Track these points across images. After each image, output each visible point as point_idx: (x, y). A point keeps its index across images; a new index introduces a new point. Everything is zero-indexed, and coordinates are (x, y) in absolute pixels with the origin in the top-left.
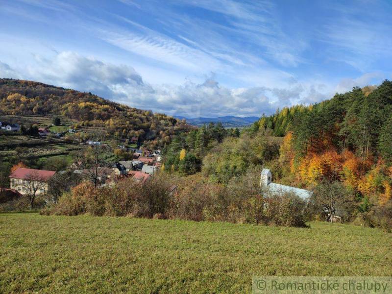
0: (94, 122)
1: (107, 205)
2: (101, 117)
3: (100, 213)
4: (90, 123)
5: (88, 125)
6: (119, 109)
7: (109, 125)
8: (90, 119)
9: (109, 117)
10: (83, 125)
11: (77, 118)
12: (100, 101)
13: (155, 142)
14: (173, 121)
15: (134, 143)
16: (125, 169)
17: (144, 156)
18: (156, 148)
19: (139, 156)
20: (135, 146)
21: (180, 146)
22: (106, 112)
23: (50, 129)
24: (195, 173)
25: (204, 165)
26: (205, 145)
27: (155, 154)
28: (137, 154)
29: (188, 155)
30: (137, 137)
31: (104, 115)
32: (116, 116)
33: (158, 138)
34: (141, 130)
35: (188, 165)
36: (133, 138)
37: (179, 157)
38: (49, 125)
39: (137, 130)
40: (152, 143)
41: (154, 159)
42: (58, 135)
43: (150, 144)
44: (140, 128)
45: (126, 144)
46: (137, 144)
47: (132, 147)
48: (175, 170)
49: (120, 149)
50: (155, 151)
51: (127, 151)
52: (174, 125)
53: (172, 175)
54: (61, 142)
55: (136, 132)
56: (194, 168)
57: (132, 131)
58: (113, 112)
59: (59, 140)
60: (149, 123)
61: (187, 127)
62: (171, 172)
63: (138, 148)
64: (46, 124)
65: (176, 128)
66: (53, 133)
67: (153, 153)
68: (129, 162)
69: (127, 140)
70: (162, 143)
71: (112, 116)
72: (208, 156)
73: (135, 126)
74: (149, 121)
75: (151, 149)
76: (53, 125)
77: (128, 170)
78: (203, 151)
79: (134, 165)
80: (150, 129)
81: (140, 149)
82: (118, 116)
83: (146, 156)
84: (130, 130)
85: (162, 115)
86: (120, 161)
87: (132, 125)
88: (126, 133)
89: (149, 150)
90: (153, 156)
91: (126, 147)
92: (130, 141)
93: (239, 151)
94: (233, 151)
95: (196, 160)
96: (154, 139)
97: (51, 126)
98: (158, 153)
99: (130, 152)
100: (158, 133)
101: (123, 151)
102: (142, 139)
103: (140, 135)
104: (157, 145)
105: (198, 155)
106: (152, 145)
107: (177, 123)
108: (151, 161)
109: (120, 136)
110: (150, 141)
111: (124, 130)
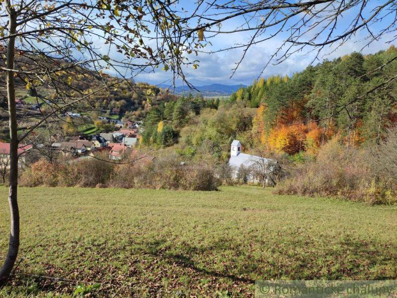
6: (99, 78)
13: (137, 113)
14: (157, 91)
15: (115, 114)
16: (105, 141)
17: (126, 127)
18: (138, 119)
19: (121, 127)
20: (116, 117)
21: (158, 118)
22: (85, 82)
23: (26, 101)
24: (172, 145)
25: (181, 137)
26: (183, 117)
27: (137, 126)
28: (118, 125)
29: (165, 127)
30: (118, 107)
31: (82, 86)
32: (95, 86)
33: (140, 108)
34: (123, 101)
35: (166, 137)
36: (115, 109)
37: (157, 129)
38: (24, 95)
39: (118, 101)
40: (134, 114)
41: (136, 130)
42: (34, 106)
43: (132, 115)
44: (121, 99)
45: (107, 115)
46: (119, 115)
47: (114, 118)
48: (154, 142)
49: (101, 121)
50: (137, 122)
51: (109, 122)
52: (157, 95)
53: (151, 147)
54: (37, 114)
55: (118, 103)
56: (171, 140)
57: (113, 102)
58: (92, 82)
59: (36, 112)
60: (131, 93)
61: (170, 97)
62: (149, 145)
63: (120, 119)
64: (20, 94)
65: (159, 97)
66: (28, 104)
67: (135, 125)
68: (110, 134)
69: (108, 111)
70: (144, 114)
71: (91, 86)
72: (186, 128)
73: (116, 96)
74: (130, 91)
75: (133, 120)
76: (28, 95)
77: (109, 142)
78: (181, 122)
79: (115, 137)
80: (132, 99)
81: (122, 120)
82: (98, 86)
83: (128, 127)
84: (111, 100)
85: (145, 85)
86: (101, 133)
87: (113, 95)
88: (107, 103)
89: (131, 122)
90: (135, 128)
91: (107, 118)
92: (111, 112)
93: (215, 123)
94: (209, 123)
95: (173, 132)
96: (136, 109)
97: (26, 97)
98: (140, 124)
99: (111, 124)
100: (140, 103)
101: (104, 123)
102: (124, 109)
103: (122, 106)
104: (140, 116)
105: (176, 127)
106: (134, 116)
107: (160, 93)
108: (133, 132)
109: (101, 107)
110: (133, 111)
111: (105, 101)
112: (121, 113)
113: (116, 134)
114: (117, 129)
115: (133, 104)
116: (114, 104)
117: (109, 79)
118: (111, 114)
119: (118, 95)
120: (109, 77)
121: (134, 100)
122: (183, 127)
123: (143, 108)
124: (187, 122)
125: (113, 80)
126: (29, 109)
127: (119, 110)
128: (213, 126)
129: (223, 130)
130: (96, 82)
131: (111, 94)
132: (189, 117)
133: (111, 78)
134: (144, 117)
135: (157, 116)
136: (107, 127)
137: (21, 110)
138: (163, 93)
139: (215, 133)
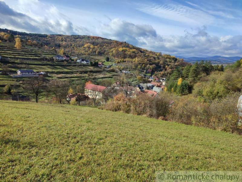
0: (127, 59)
1: (132, 108)
2: (131, 57)
3: (128, 112)
4: (125, 60)
5: (123, 61)
6: (141, 52)
7: (135, 61)
8: (125, 58)
9: (135, 57)
10: (121, 61)
11: (118, 57)
12: (131, 46)
13: (162, 73)
14: (175, 60)
15: (149, 73)
16: (143, 88)
17: (155, 81)
18: (162, 77)
19: (152, 81)
20: (149, 75)
21: (178, 76)
22: (134, 54)
23: (104, 63)
24: (187, 94)
25: (194, 89)
26: (196, 76)
27: (161, 80)
28: (150, 79)
29: (183, 82)
30: (151, 69)
31: (132, 56)
32: (139, 56)
33: (164, 70)
34: (154, 65)
35: (183, 88)
36: (149, 70)
37: (177, 83)
38: (103, 61)
39: (151, 65)
40: (160, 74)
41: (161, 83)
42: (108, 67)
43: (159, 74)
44: (153, 64)
45: (144, 73)
46: (151, 73)
47: (148, 75)
48: (174, 91)
49: (140, 76)
50: (162, 78)
51: (145, 77)
52: (175, 62)
53: (172, 94)
54: (109, 71)
55: (151, 66)
56: (187, 91)
57: (148, 65)
58: (138, 53)
59: (108, 70)
60: (159, 60)
61: (184, 63)
62: (171, 93)
63: (151, 76)
64: (102, 60)
65: (176, 64)
66: (105, 65)
67: (160, 80)
68: (145, 84)
69: (145, 71)
70: (166, 73)
71: (137, 56)
72: (198, 84)
73: (150, 62)
74: (159, 59)
75: (159, 77)
76: (105, 61)
77: (144, 89)
78: (194, 80)
79: (148, 86)
80: (159, 64)
81: (152, 77)
82: (140, 56)
83: (156, 81)
84: (147, 65)
85: (168, 56)
86: (140, 83)
87: (148, 62)
88: (145, 66)
89: (158, 78)
90: (160, 82)
91: (144, 75)
92: (147, 71)
93: (222, 81)
94: (218, 81)
95: (189, 86)
96: (161, 71)
97: (104, 62)
98: (163, 79)
99: (146, 79)
100: (164, 67)
101: (142, 78)
102: (154, 70)
103: (153, 68)
104: (163, 75)
105: (191, 83)
106: (160, 75)
107: (177, 61)
108: (159, 84)
109: (141, 68)
110: (159, 72)
111: (144, 65)
112: (152, 73)
113: (149, 85)
114: (150, 82)
115: (160, 67)
116: (149, 67)
117: (147, 52)
118: (146, 73)
119: (151, 62)
120: (147, 51)
121: (161, 65)
122: (196, 83)
123: (166, 70)
124: (199, 80)
125: (149, 53)
126: (105, 68)
127: (151, 71)
128: (221, 84)
129: (230, 87)
130: (139, 54)
131: (148, 61)
132: (200, 76)
133: (148, 51)
134: (166, 76)
135: (178, 74)
136: (144, 80)
137: (101, 68)
138: (179, 61)
139: (222, 89)
